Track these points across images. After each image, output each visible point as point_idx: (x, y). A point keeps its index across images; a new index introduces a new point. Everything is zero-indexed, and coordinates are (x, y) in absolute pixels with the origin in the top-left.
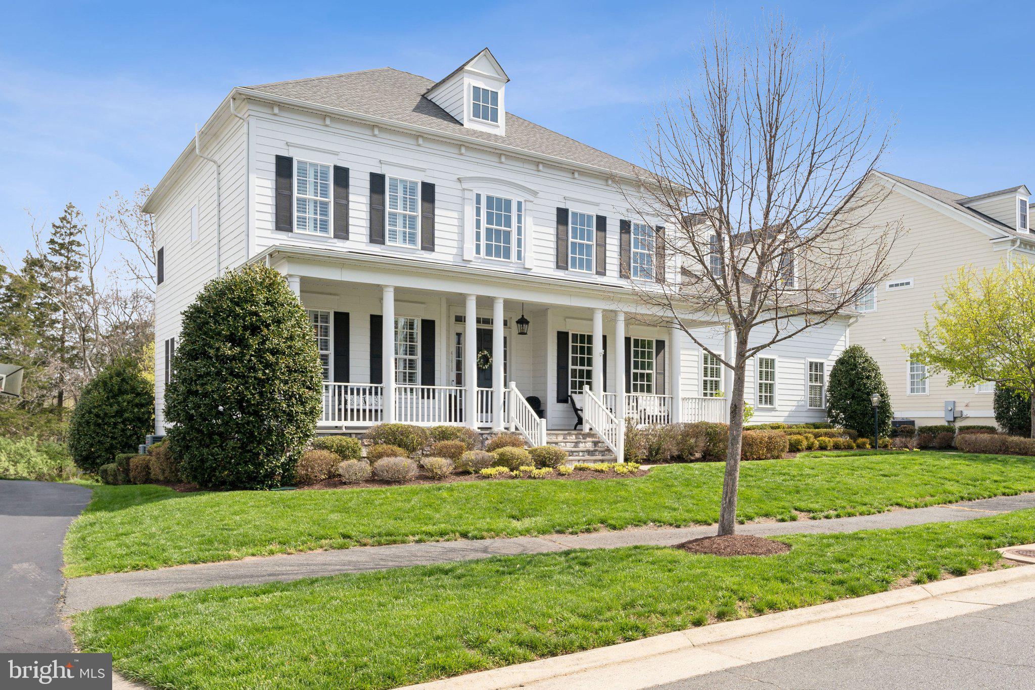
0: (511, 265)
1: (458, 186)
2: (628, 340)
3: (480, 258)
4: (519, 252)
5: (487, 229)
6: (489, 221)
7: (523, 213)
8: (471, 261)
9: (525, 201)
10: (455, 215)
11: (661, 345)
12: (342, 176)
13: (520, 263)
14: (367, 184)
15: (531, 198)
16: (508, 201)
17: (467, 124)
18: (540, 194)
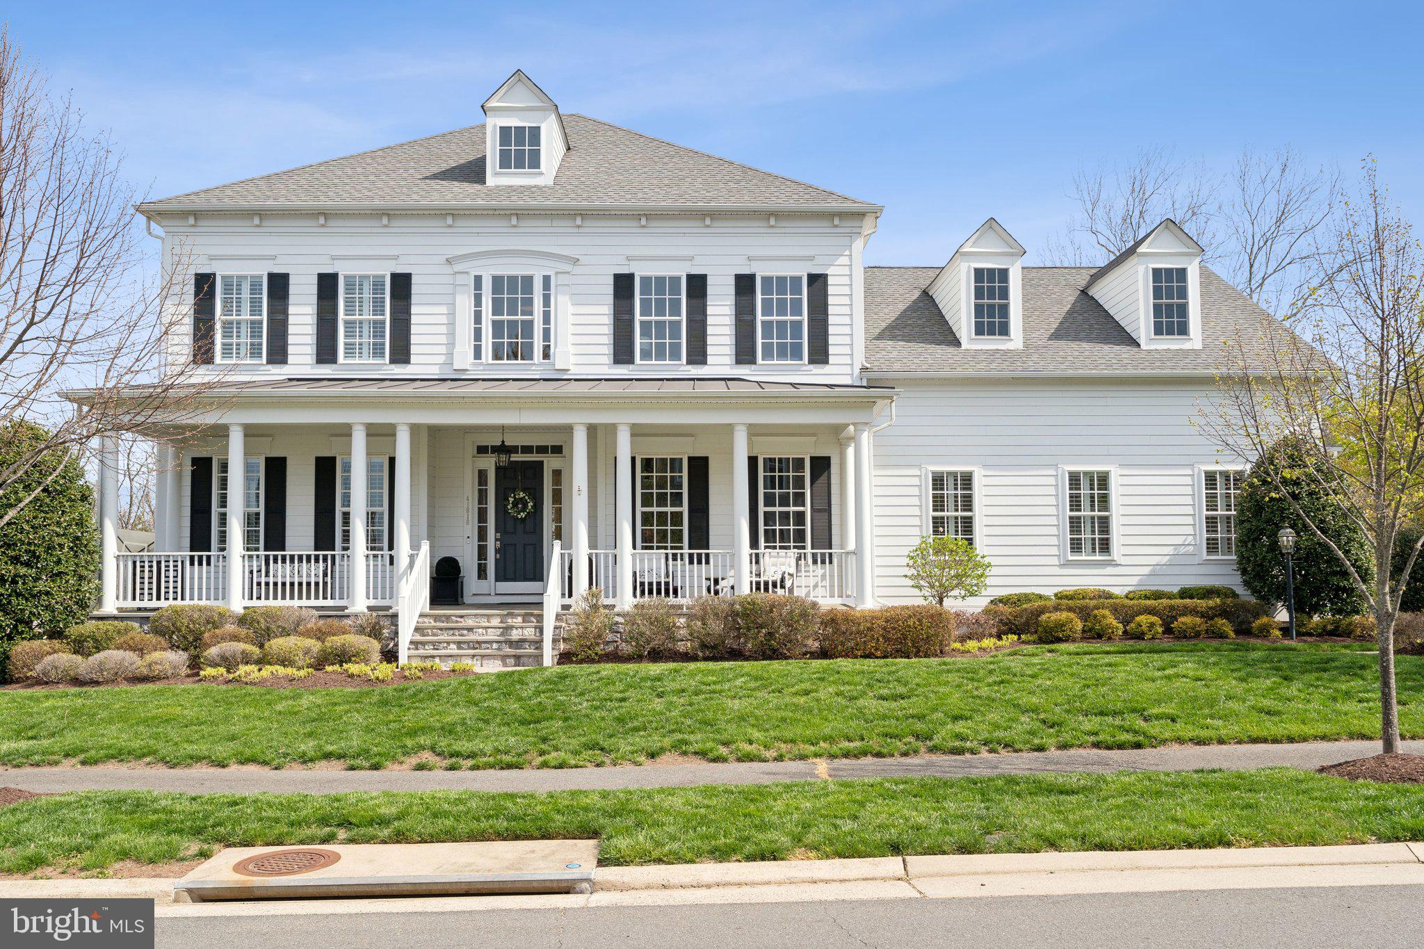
0: (534, 368)
1: (448, 269)
2: (753, 461)
3: (482, 364)
4: (546, 349)
5: (494, 322)
6: (497, 310)
7: (553, 292)
8: (467, 370)
9: (557, 273)
10: (444, 309)
11: (821, 465)
12: (279, 285)
13: (549, 364)
14: (314, 289)
15: (568, 268)
16: (528, 281)
17: (491, 181)
18: (583, 259)
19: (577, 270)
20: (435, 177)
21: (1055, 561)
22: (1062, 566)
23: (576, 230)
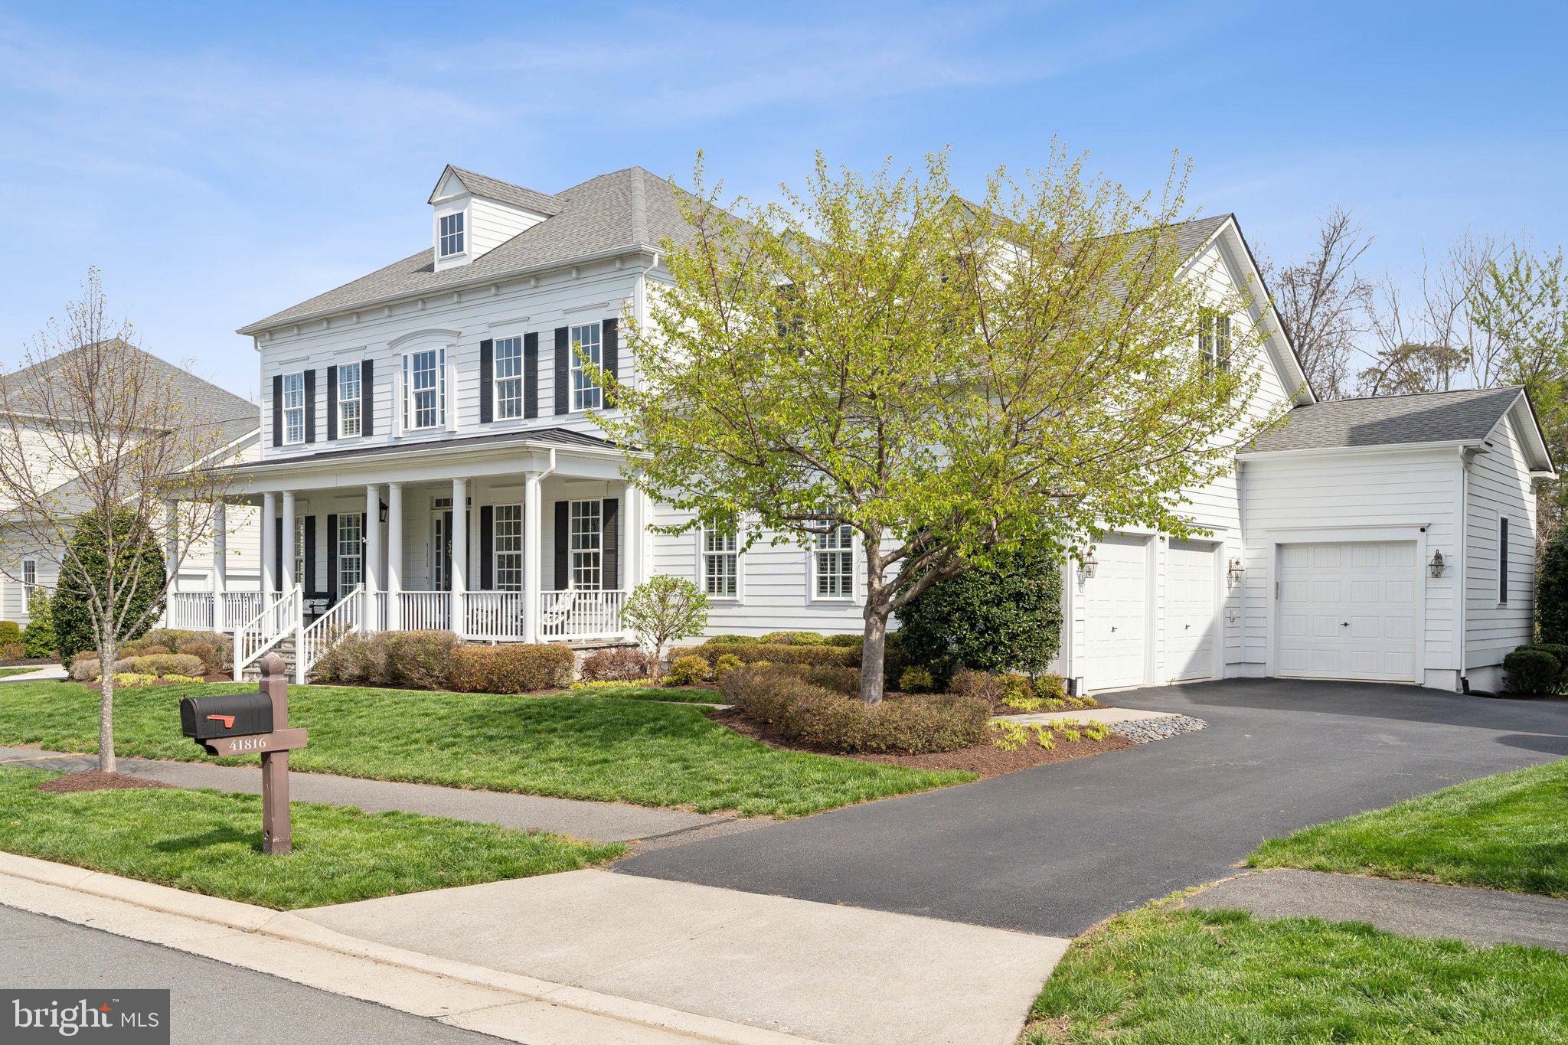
0: (436, 432)
1: (390, 353)
2: (563, 506)
3: (409, 432)
4: (443, 414)
5: (414, 394)
6: (416, 384)
7: (445, 363)
8: (400, 438)
9: (447, 347)
10: (389, 388)
11: (611, 506)
12: (310, 380)
13: (444, 427)
15: (454, 342)
16: (433, 354)
17: (438, 268)
18: (464, 332)
19: (462, 341)
20: (419, 271)
21: (802, 601)
22: (808, 607)
23: (457, 306)
